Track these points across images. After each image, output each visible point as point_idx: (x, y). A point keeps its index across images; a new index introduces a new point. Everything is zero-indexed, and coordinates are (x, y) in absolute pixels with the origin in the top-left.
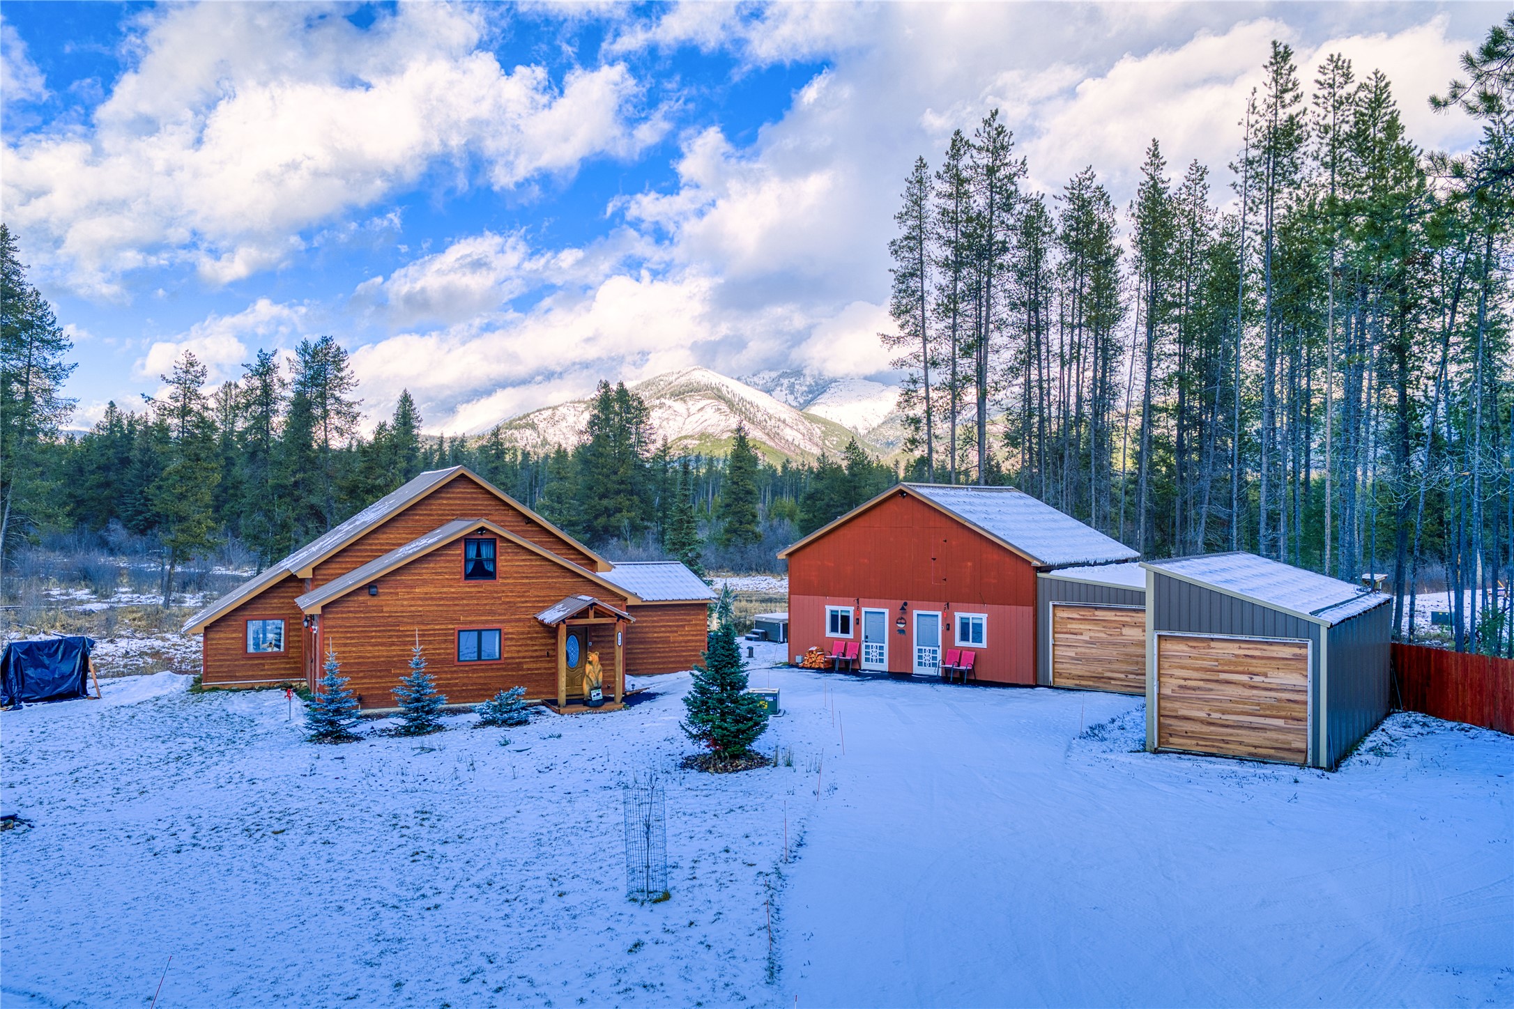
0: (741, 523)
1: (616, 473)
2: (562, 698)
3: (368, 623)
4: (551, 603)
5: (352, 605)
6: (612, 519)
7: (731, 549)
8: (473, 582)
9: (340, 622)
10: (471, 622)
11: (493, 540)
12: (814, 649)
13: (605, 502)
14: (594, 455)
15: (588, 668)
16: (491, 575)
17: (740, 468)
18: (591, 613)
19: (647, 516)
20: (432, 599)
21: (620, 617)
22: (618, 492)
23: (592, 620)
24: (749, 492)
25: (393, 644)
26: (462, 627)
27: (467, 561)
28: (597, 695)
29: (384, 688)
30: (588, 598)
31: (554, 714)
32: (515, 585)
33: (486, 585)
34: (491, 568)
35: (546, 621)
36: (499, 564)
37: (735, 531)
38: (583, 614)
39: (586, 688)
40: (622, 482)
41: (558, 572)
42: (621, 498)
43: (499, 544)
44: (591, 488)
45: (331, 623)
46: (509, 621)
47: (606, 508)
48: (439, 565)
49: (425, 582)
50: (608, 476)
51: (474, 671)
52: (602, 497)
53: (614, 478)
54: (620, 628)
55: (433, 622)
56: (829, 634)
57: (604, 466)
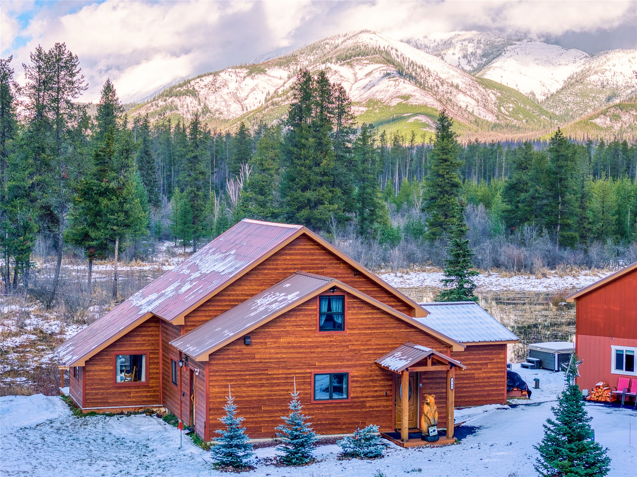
0: (446, 216)
1: (318, 164)
2: (405, 433)
3: (244, 368)
4: (389, 350)
5: (231, 354)
6: (315, 211)
7: (437, 243)
8: (326, 333)
9: (221, 367)
10: (325, 367)
11: (342, 296)
12: (600, 384)
13: (308, 194)
14: (296, 146)
15: (426, 408)
16: (340, 327)
17: (446, 160)
18: (429, 362)
19: (349, 208)
20: (294, 347)
21: (452, 365)
22: (321, 184)
23: (430, 368)
24: (455, 185)
25: (262, 385)
26: (317, 371)
27: (321, 314)
28: (433, 431)
29: (256, 422)
30: (427, 349)
31: (399, 448)
32: (360, 334)
33: (336, 335)
34: (339, 321)
35: (392, 368)
36: (347, 317)
37: (440, 225)
38: (423, 363)
39: (424, 426)
40: (325, 174)
41: (395, 324)
42: (323, 190)
43: (347, 300)
44: (293, 180)
45: (214, 368)
46: (355, 366)
47: (309, 200)
48: (300, 318)
49: (288, 333)
50: (310, 168)
51: (327, 408)
52: (305, 189)
53: (316, 169)
54: (452, 373)
55: (295, 367)
56: (614, 371)
57: (306, 158)
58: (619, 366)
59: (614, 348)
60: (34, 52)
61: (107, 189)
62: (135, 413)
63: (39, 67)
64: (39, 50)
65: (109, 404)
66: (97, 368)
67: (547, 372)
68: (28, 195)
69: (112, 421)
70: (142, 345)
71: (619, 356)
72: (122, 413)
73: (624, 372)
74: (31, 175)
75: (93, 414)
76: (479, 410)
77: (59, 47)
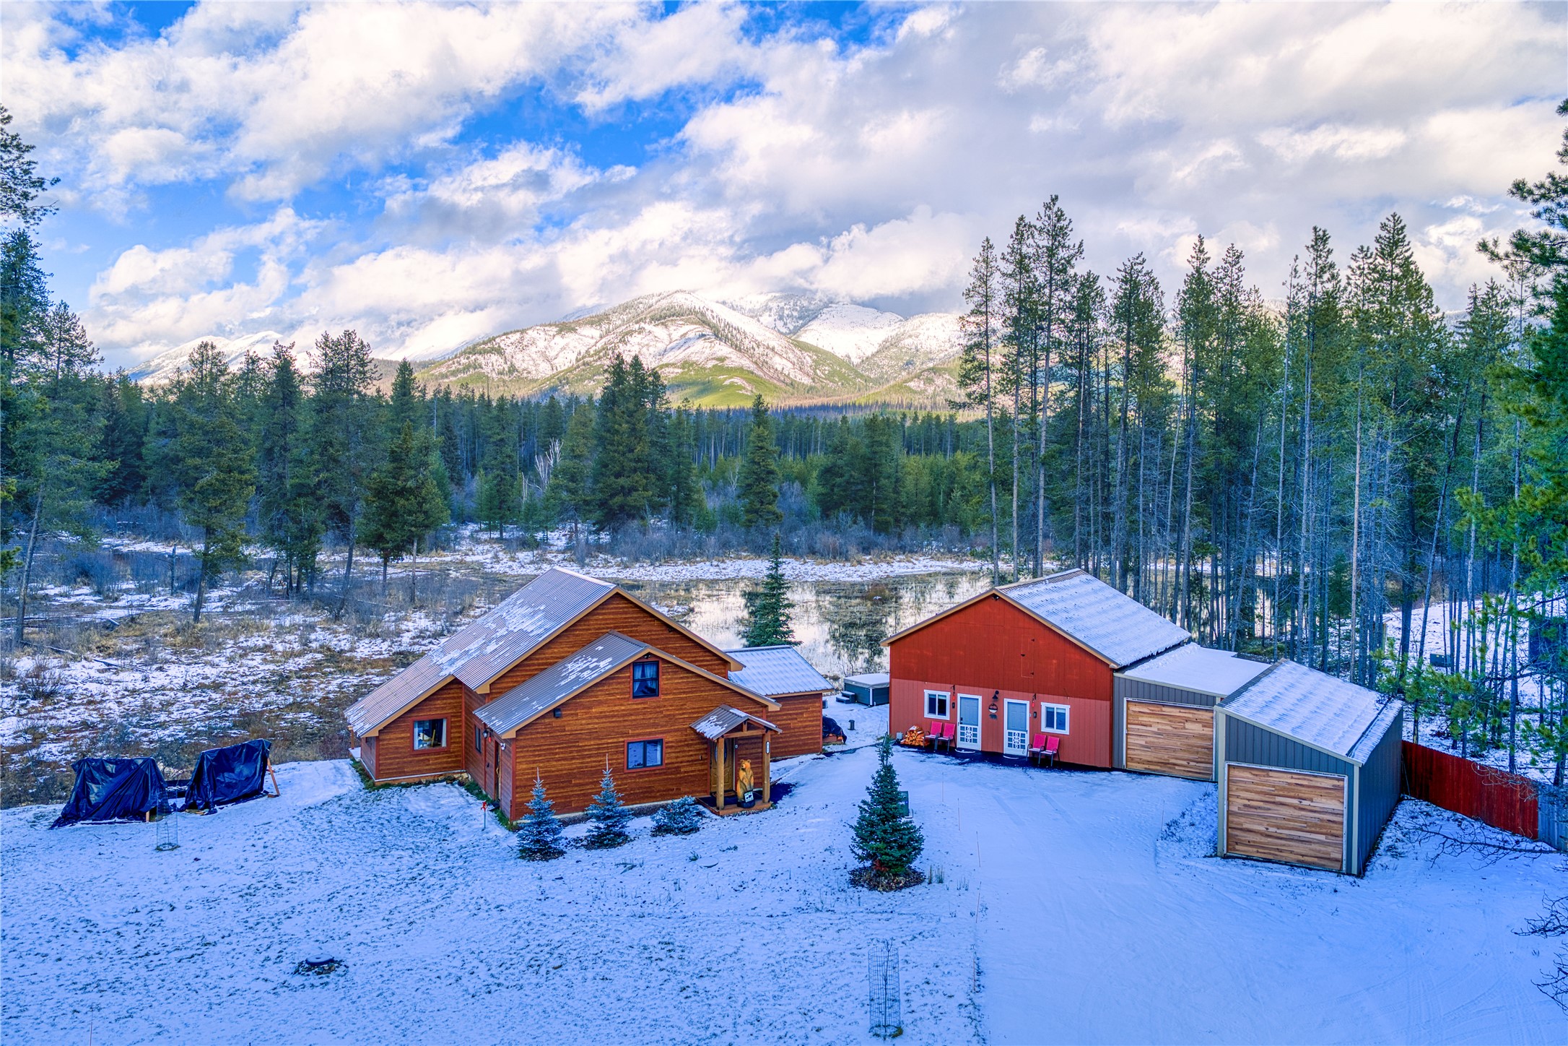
0: (762, 503)
1: (631, 451)
2: (720, 801)
3: (553, 741)
4: (703, 713)
5: (540, 728)
6: (629, 498)
7: (752, 530)
8: (639, 700)
9: (529, 743)
10: (638, 735)
11: (656, 662)
12: (914, 728)
13: (622, 481)
14: (609, 431)
15: (742, 774)
16: (653, 692)
17: (761, 448)
18: (745, 727)
19: (664, 493)
20: (606, 717)
21: (768, 729)
22: (635, 470)
23: (746, 733)
24: (771, 472)
25: (573, 758)
26: (630, 739)
27: (634, 681)
28: (749, 797)
29: (566, 797)
30: (743, 714)
31: (714, 816)
32: (674, 699)
33: (651, 702)
34: (654, 686)
35: (707, 735)
36: (661, 683)
37: (756, 512)
38: (739, 728)
39: (740, 792)
40: (639, 460)
41: (711, 686)
42: (637, 477)
43: (661, 665)
44: (606, 466)
45: (522, 744)
46: (669, 732)
47: (623, 487)
48: (614, 687)
49: (600, 703)
50: (624, 454)
51: (641, 777)
52: (618, 475)
53: (630, 456)
54: (768, 737)
55: (607, 736)
56: (927, 715)
57: (619, 444)
58: (932, 710)
59: (927, 692)
60: (320, 339)
61: (404, 489)
62: (434, 782)
63: (326, 355)
64: (326, 338)
65: (405, 773)
66: (392, 736)
67: (862, 707)
68: (313, 494)
69: (409, 793)
70: (443, 708)
71: (932, 700)
72: (420, 783)
73: (936, 716)
74: (317, 472)
75: (387, 786)
76: (794, 761)
77: (348, 334)
